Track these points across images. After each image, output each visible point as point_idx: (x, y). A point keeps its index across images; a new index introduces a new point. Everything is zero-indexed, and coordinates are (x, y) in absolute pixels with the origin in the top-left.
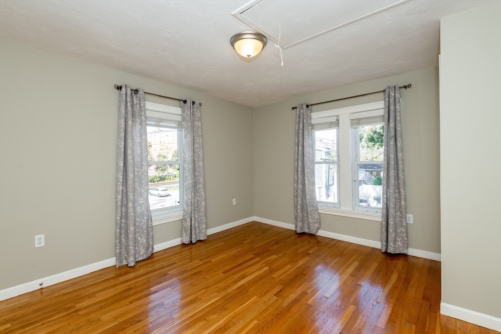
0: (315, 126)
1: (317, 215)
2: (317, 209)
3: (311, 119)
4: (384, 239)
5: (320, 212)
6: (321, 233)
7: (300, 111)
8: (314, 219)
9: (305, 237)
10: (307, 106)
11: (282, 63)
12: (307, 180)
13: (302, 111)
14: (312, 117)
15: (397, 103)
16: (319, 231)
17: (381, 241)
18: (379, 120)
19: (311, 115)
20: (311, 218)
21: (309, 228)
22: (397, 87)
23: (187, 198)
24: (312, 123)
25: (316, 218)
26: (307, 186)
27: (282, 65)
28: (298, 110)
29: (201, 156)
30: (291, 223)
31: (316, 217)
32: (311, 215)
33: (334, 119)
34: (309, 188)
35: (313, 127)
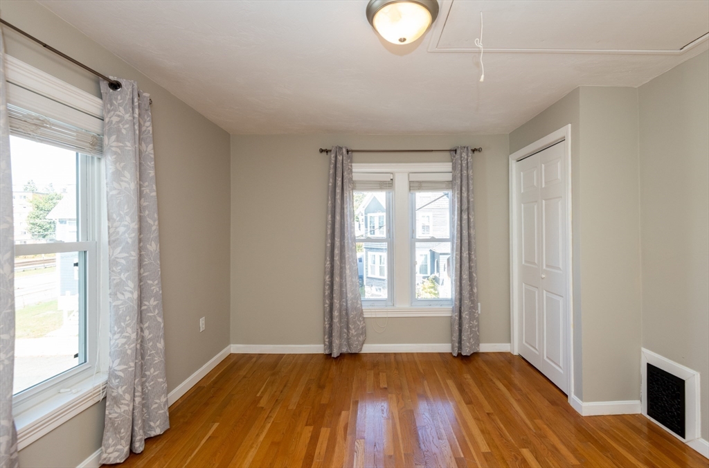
0: (357, 185)
1: (362, 322)
2: (362, 313)
3: (351, 172)
4: (456, 338)
5: (365, 316)
6: (368, 348)
7: (336, 157)
8: (359, 328)
9: (345, 361)
10: (348, 151)
11: (483, 76)
12: (350, 268)
13: (340, 158)
14: (354, 170)
15: (470, 168)
16: (364, 345)
17: (452, 342)
18: (444, 186)
19: (351, 166)
20: (354, 328)
21: (349, 345)
22: (470, 149)
23: (124, 340)
24: (354, 179)
25: (361, 327)
26: (348, 279)
27: (482, 79)
28: (333, 155)
29: (154, 228)
30: (320, 344)
31: (361, 325)
32: (355, 323)
33: (387, 178)
34: (352, 281)
35: (354, 186)
